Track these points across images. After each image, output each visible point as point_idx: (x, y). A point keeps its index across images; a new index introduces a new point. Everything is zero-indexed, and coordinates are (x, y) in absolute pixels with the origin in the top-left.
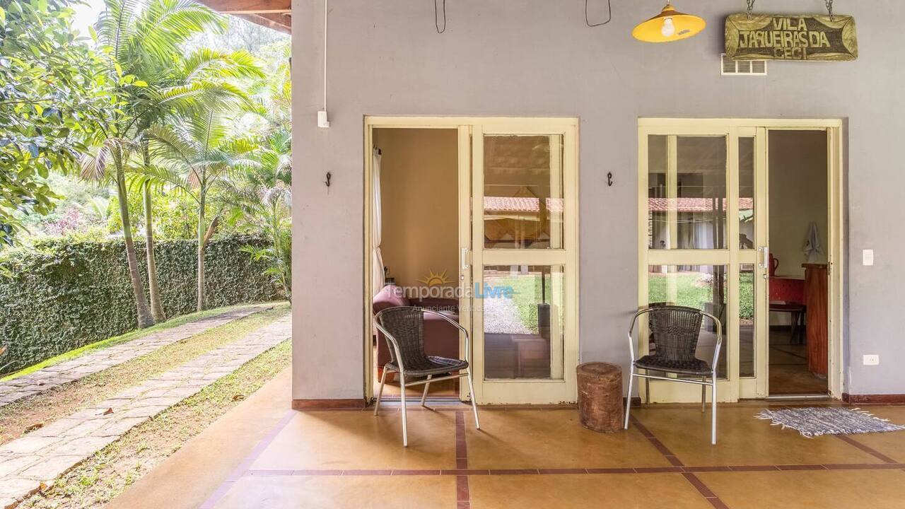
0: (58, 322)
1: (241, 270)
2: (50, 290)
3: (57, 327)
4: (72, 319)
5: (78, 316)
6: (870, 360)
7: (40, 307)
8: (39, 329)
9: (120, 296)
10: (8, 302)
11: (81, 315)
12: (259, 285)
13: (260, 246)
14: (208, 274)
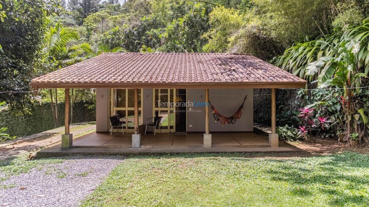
0: (26, 128)
1: (84, 111)
2: (23, 118)
3: (25, 129)
4: (30, 127)
5: (32, 126)
6: (191, 126)
7: (20, 123)
8: (19, 130)
9: (45, 120)
10: (10, 121)
11: (33, 125)
12: (90, 116)
13: (90, 104)
14: (74, 113)
